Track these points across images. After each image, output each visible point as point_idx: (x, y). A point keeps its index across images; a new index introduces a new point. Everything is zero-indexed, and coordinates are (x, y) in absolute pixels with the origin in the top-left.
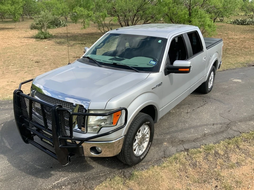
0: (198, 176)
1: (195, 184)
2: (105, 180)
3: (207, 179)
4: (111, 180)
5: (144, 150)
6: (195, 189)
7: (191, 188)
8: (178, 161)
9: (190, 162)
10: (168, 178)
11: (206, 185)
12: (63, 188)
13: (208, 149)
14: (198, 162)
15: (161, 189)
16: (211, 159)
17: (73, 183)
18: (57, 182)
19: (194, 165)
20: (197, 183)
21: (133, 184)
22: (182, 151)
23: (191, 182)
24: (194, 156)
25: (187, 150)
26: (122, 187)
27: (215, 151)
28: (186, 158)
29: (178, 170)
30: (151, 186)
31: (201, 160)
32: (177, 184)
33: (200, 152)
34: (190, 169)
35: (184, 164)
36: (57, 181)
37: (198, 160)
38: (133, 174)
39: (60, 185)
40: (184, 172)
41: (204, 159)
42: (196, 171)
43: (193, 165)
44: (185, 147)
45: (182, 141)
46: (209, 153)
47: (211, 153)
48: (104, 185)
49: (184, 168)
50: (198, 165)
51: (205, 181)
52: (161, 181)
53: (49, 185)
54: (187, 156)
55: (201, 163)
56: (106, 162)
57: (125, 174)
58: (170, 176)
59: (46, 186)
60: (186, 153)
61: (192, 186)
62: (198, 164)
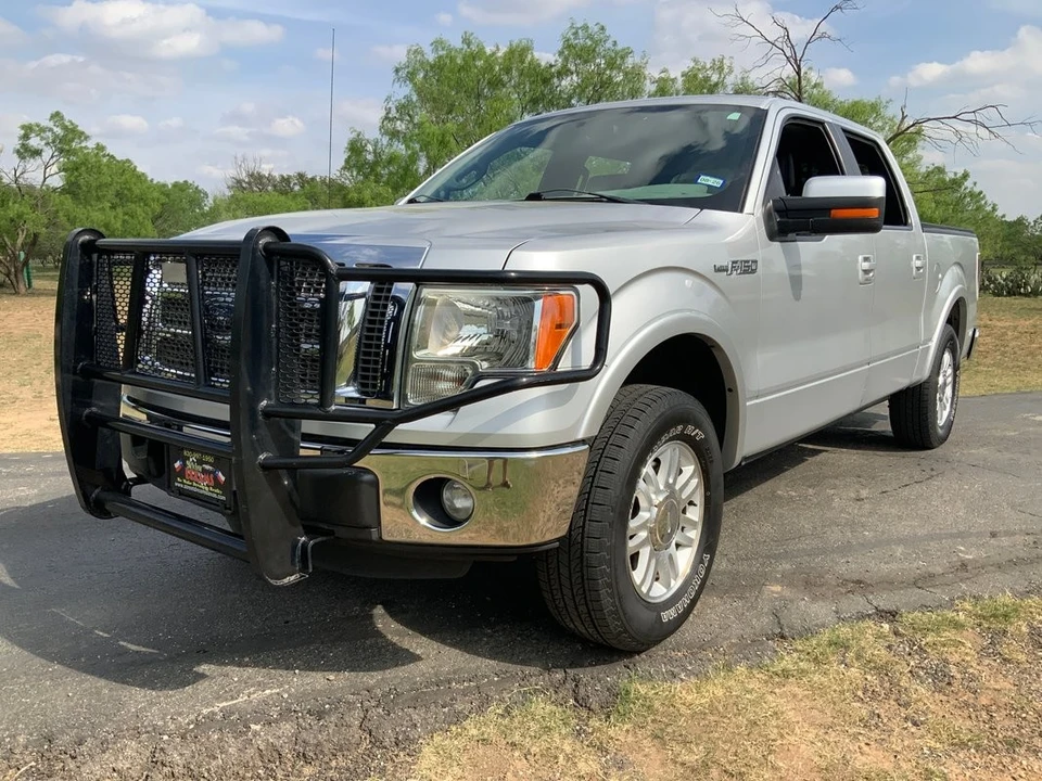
0: (968, 723)
1: (961, 755)
2: (481, 710)
3: (1022, 735)
4: (508, 711)
5: (676, 585)
6: (968, 774)
7: (946, 771)
8: (850, 655)
9: (912, 663)
10: (812, 724)
11: (1024, 763)
12: (256, 734)
13: (995, 616)
14: (957, 665)
15: (781, 764)
16: (1022, 657)
17: (309, 712)
18: (225, 704)
19: (941, 678)
20: (973, 750)
21: (630, 739)
22: (862, 617)
23: (938, 745)
24: (929, 639)
25: (891, 615)
26: (568, 749)
27: (1030, 626)
28: (889, 647)
29: (860, 693)
30: (727, 751)
31: (968, 658)
32: (866, 748)
33: (958, 626)
34: (921, 691)
35: (882, 670)
36: (226, 700)
37: (956, 658)
38: (628, 693)
39: (236, 716)
40: (892, 702)
41: (983, 652)
42: (953, 702)
43: (934, 676)
44: (875, 603)
45: (859, 582)
46: (1005, 632)
47: (1010, 629)
48: (474, 732)
49: (887, 685)
50: (959, 676)
51: (1012, 745)
52: (775, 731)
53: (180, 714)
54: (892, 638)
55: (971, 670)
56: (481, 640)
57: (582, 691)
58: (822, 711)
59: (163, 719)
60: (886, 626)
61: (950, 762)
62: (954, 670)
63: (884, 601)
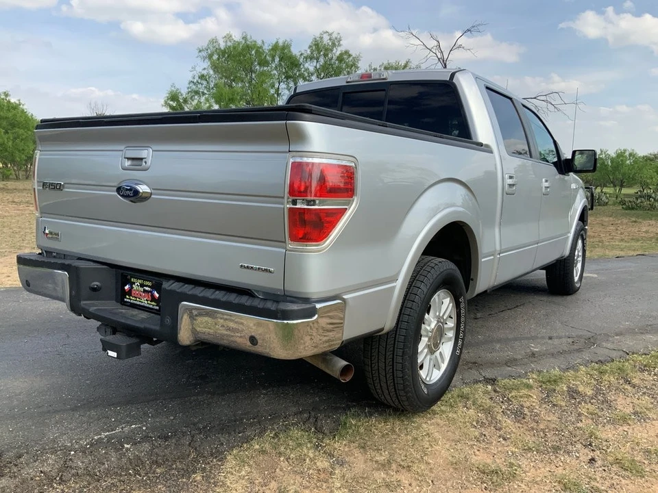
0: (533, 438)
1: (529, 455)
2: (261, 434)
3: (561, 444)
4: (276, 435)
6: (532, 465)
7: (520, 463)
8: (470, 403)
9: (503, 407)
10: (448, 440)
11: (562, 458)
12: (127, 450)
13: (549, 381)
14: (528, 408)
15: (431, 461)
16: (563, 404)
17: (159, 437)
18: (107, 433)
19: (519, 415)
20: (535, 453)
21: (346, 449)
22: (477, 382)
23: (516, 450)
24: (513, 394)
25: (492, 381)
26: (311, 455)
27: (568, 387)
28: (491, 398)
29: (475, 423)
30: (401, 455)
31: (534, 404)
32: (477, 453)
33: (529, 387)
34: (508, 423)
35: (488, 411)
36: (109, 431)
37: (528, 404)
38: (345, 424)
39: (116, 440)
40: (492, 428)
41: (543, 401)
42: (526, 427)
43: (516, 414)
44: (483, 374)
45: (475, 363)
46: (555, 390)
47: (557, 388)
48: (257, 447)
49: (490, 419)
50: (529, 414)
51: (556, 449)
52: (428, 443)
53: (81, 439)
54: (493, 394)
55: (536, 411)
56: (260, 396)
57: (319, 424)
58: (454, 433)
59: (71, 442)
60: (490, 387)
61: (523, 458)
62: (526, 411)
63: (489, 374)
